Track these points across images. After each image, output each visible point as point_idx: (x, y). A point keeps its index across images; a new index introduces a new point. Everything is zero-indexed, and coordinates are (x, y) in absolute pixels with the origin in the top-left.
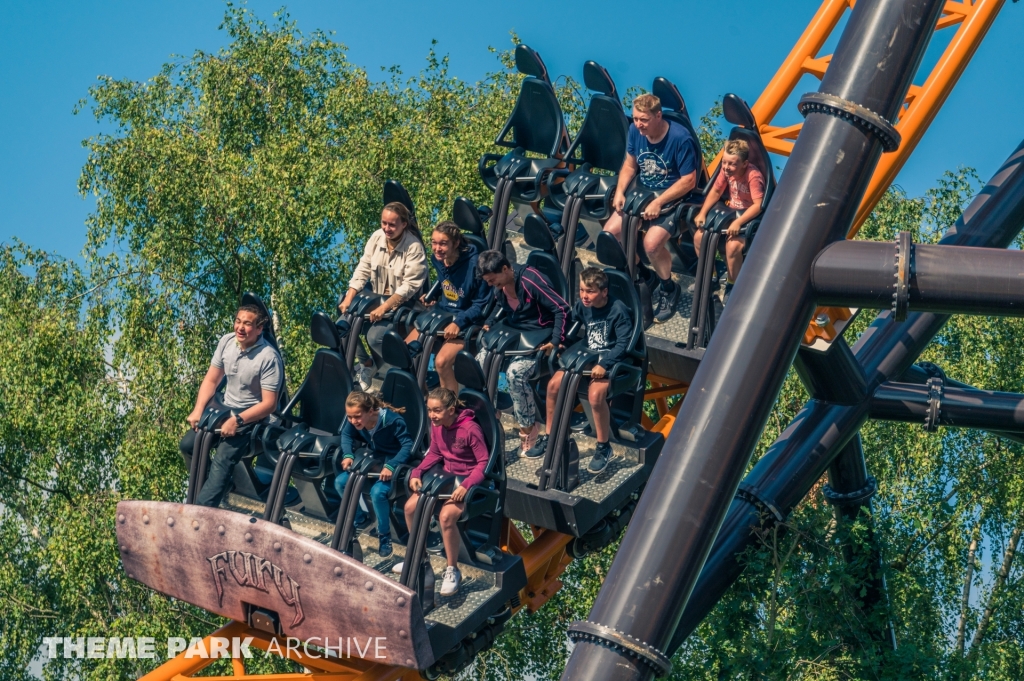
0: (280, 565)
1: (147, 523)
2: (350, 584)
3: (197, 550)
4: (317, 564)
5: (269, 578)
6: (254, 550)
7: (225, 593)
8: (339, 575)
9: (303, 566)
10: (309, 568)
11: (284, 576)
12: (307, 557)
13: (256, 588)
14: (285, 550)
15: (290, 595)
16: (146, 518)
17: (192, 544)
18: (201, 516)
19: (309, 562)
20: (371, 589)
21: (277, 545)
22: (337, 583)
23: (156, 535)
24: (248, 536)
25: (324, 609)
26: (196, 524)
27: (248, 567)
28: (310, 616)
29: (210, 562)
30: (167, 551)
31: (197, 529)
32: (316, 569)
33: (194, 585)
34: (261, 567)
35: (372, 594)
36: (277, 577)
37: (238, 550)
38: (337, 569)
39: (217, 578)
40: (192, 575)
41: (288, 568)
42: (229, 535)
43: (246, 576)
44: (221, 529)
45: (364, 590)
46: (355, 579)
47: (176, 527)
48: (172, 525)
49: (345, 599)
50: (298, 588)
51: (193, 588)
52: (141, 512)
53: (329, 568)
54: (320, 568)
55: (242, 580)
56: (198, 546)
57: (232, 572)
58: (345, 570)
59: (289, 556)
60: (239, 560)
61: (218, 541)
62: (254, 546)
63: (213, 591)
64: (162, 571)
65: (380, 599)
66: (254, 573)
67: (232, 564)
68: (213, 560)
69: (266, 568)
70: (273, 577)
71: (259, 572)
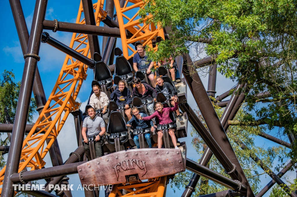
0: (138, 158)
1: (90, 167)
2: (161, 155)
3: (109, 167)
4: (150, 153)
5: (135, 164)
6: (129, 158)
7: (119, 176)
8: (157, 153)
9: (146, 156)
10: (148, 156)
11: (140, 161)
12: (146, 153)
13: (131, 169)
14: (139, 154)
15: (142, 166)
16: (89, 166)
17: (107, 166)
18: (109, 157)
19: (147, 154)
20: (168, 153)
21: (136, 154)
22: (157, 156)
23: (94, 169)
24: (126, 155)
25: (154, 165)
26: (107, 160)
27: (127, 164)
28: (149, 170)
29: (114, 168)
30: (98, 172)
31: (108, 161)
32: (150, 155)
33: (108, 178)
34: (132, 162)
35: (169, 154)
36: (137, 163)
37: (123, 160)
38: (156, 152)
39: (116, 172)
40: (107, 175)
41: (141, 158)
42: (119, 158)
43: (127, 167)
44: (116, 157)
45: (166, 154)
46: (163, 153)
47: (100, 164)
48: (99, 164)
49: (161, 159)
50: (145, 163)
51: (108, 179)
52: (87, 165)
53: (154, 153)
54: (151, 154)
55: (125, 169)
56: (109, 166)
57: (122, 168)
58: (159, 151)
59: (140, 155)
60: (124, 163)
61: (116, 161)
62: (129, 157)
63: (115, 177)
64: (96, 179)
65: (171, 155)
66: (130, 165)
67: (122, 165)
68: (115, 167)
69: (134, 162)
70: (136, 163)
71: (131, 164)
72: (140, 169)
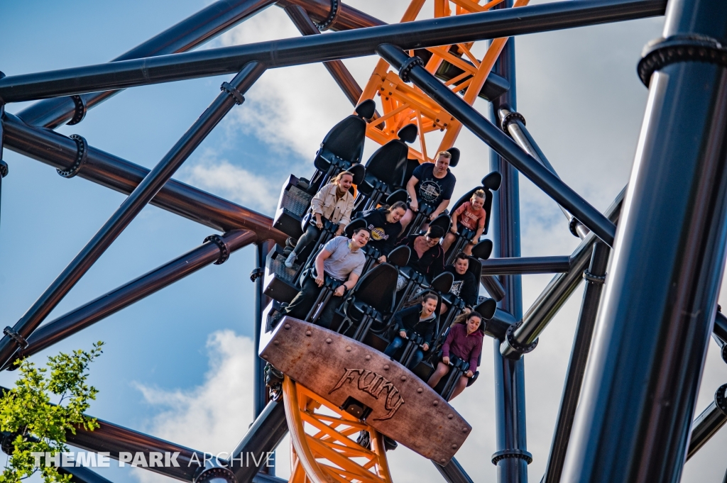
0: (400, 388)
1: (309, 336)
2: (439, 412)
3: (341, 362)
4: (424, 395)
5: (386, 392)
6: (386, 375)
7: (341, 389)
8: (435, 405)
9: (414, 393)
10: (418, 396)
11: (398, 394)
12: (420, 390)
13: (371, 394)
14: (408, 381)
15: (393, 403)
16: (309, 332)
17: (339, 358)
18: (356, 345)
19: (420, 393)
20: (450, 418)
21: (404, 378)
22: (431, 409)
23: (312, 344)
24: (387, 367)
25: (411, 418)
26: (349, 348)
27: (374, 382)
28: (396, 419)
29: (346, 370)
30: (314, 354)
31: (348, 351)
32: (422, 398)
33: (319, 377)
34: (384, 385)
35: (450, 421)
36: (392, 393)
37: (374, 372)
38: (436, 402)
39: (343, 380)
40: (324, 372)
41: (403, 391)
42: (372, 362)
43: (369, 386)
44: (368, 357)
45: (446, 417)
46: (444, 411)
47: (330, 345)
48: (329, 343)
49: (431, 418)
50: (403, 403)
51: (316, 378)
52: (306, 328)
53: (430, 400)
54: (425, 398)
55: (362, 386)
56: (343, 360)
57: (359, 381)
58: (441, 404)
59: (408, 385)
60: (371, 377)
61: (362, 363)
62: (388, 373)
63: (332, 385)
64: (299, 362)
65: (454, 425)
66: (376, 386)
67: (363, 377)
68: (349, 370)
69: (388, 387)
70: (389, 392)
71: (381, 387)
72: (386, 406)
